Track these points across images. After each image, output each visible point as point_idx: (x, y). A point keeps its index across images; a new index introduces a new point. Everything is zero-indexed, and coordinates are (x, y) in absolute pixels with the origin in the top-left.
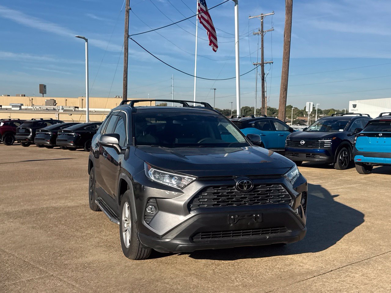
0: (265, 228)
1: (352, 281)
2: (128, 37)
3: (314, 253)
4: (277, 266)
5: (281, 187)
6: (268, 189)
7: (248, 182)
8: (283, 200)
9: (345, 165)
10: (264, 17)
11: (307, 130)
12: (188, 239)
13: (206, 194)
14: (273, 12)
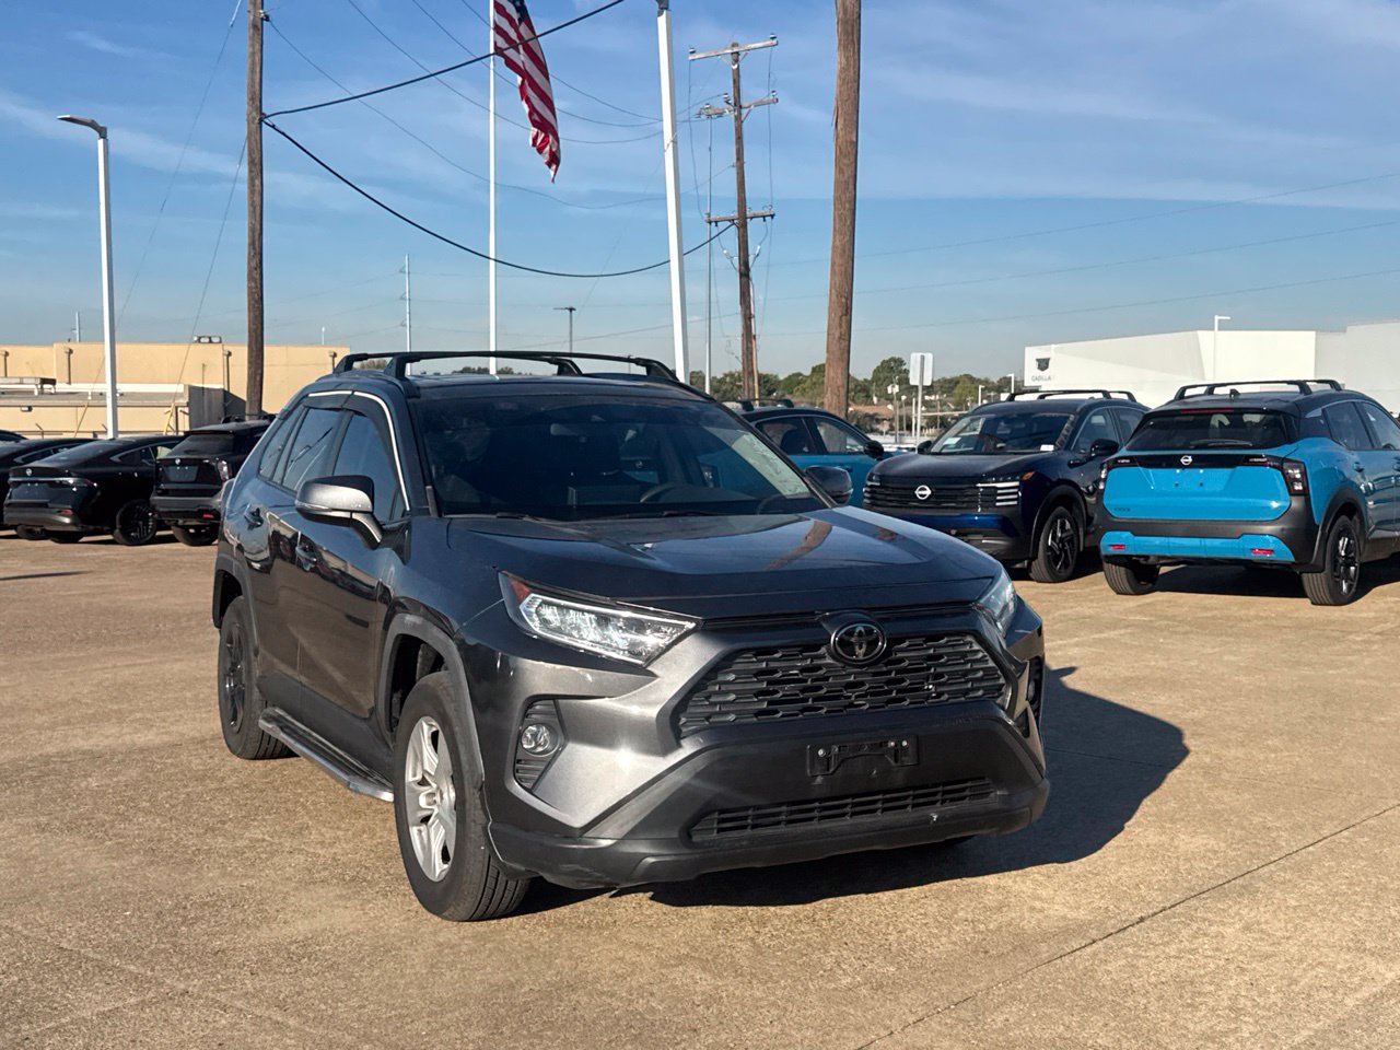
0: (924, 787)
1: (1218, 949)
2: (261, 121)
3: (1066, 865)
4: (961, 914)
5: (971, 643)
6: (932, 651)
7: (869, 632)
8: (978, 689)
9: (1065, 564)
10: (742, 54)
11: (932, 450)
12: (675, 835)
13: (731, 677)
14: (773, 38)
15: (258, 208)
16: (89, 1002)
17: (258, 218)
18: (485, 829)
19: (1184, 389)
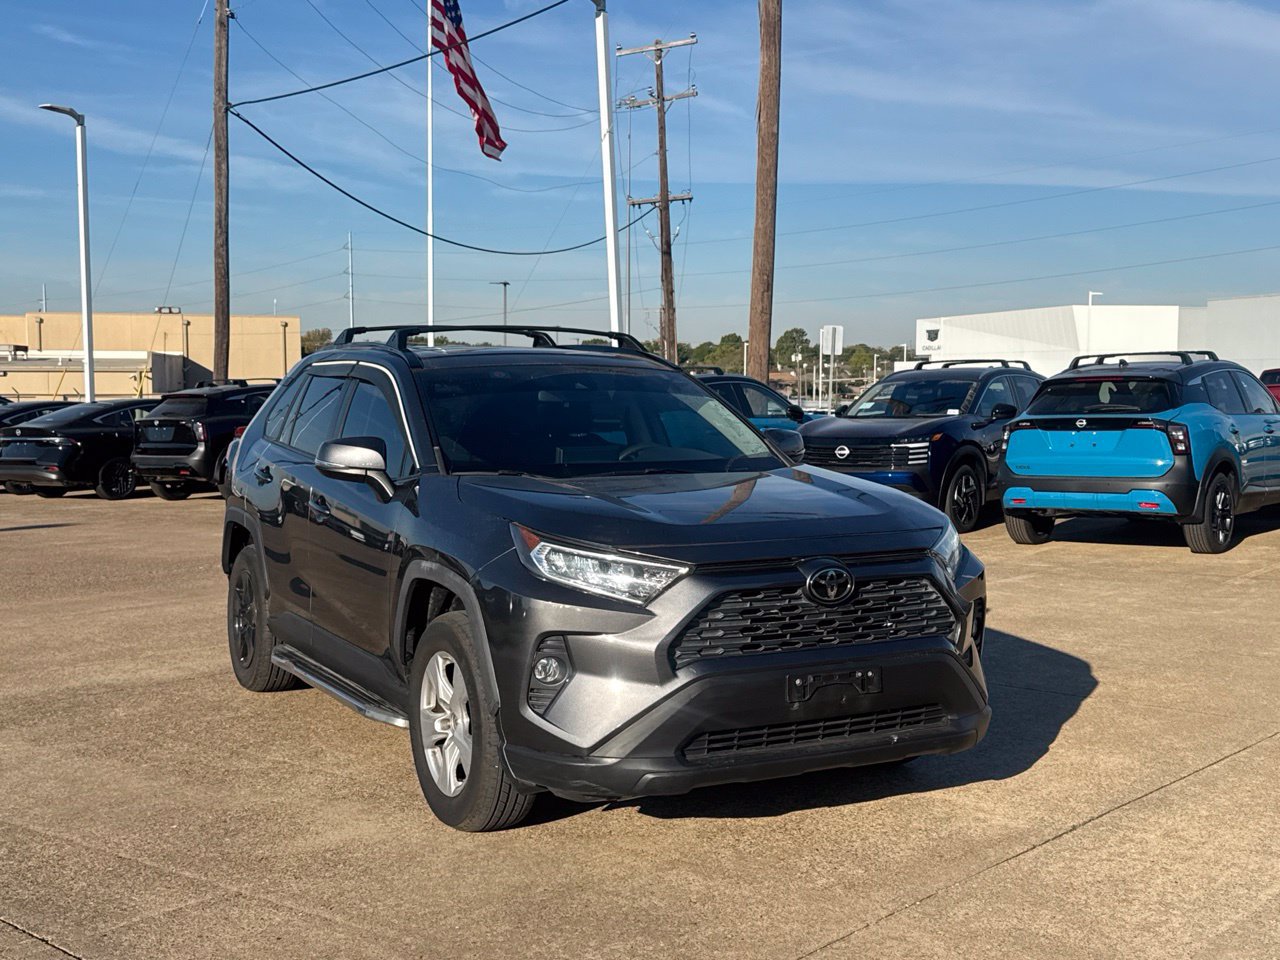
0: (885, 711)
1: (1143, 853)
2: (227, 110)
3: (1002, 781)
4: (915, 824)
5: (926, 586)
6: (892, 593)
7: (840, 575)
8: (932, 626)
9: (969, 516)
10: (665, 51)
11: (849, 414)
12: (671, 754)
13: (720, 616)
14: (693, 37)
15: (224, 190)
16: (154, 904)
17: (224, 199)
18: (500, 750)
19: (1077, 360)
